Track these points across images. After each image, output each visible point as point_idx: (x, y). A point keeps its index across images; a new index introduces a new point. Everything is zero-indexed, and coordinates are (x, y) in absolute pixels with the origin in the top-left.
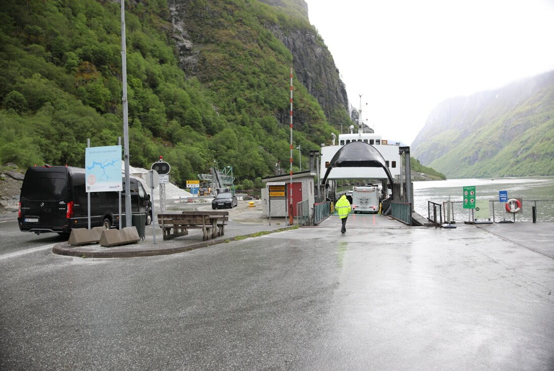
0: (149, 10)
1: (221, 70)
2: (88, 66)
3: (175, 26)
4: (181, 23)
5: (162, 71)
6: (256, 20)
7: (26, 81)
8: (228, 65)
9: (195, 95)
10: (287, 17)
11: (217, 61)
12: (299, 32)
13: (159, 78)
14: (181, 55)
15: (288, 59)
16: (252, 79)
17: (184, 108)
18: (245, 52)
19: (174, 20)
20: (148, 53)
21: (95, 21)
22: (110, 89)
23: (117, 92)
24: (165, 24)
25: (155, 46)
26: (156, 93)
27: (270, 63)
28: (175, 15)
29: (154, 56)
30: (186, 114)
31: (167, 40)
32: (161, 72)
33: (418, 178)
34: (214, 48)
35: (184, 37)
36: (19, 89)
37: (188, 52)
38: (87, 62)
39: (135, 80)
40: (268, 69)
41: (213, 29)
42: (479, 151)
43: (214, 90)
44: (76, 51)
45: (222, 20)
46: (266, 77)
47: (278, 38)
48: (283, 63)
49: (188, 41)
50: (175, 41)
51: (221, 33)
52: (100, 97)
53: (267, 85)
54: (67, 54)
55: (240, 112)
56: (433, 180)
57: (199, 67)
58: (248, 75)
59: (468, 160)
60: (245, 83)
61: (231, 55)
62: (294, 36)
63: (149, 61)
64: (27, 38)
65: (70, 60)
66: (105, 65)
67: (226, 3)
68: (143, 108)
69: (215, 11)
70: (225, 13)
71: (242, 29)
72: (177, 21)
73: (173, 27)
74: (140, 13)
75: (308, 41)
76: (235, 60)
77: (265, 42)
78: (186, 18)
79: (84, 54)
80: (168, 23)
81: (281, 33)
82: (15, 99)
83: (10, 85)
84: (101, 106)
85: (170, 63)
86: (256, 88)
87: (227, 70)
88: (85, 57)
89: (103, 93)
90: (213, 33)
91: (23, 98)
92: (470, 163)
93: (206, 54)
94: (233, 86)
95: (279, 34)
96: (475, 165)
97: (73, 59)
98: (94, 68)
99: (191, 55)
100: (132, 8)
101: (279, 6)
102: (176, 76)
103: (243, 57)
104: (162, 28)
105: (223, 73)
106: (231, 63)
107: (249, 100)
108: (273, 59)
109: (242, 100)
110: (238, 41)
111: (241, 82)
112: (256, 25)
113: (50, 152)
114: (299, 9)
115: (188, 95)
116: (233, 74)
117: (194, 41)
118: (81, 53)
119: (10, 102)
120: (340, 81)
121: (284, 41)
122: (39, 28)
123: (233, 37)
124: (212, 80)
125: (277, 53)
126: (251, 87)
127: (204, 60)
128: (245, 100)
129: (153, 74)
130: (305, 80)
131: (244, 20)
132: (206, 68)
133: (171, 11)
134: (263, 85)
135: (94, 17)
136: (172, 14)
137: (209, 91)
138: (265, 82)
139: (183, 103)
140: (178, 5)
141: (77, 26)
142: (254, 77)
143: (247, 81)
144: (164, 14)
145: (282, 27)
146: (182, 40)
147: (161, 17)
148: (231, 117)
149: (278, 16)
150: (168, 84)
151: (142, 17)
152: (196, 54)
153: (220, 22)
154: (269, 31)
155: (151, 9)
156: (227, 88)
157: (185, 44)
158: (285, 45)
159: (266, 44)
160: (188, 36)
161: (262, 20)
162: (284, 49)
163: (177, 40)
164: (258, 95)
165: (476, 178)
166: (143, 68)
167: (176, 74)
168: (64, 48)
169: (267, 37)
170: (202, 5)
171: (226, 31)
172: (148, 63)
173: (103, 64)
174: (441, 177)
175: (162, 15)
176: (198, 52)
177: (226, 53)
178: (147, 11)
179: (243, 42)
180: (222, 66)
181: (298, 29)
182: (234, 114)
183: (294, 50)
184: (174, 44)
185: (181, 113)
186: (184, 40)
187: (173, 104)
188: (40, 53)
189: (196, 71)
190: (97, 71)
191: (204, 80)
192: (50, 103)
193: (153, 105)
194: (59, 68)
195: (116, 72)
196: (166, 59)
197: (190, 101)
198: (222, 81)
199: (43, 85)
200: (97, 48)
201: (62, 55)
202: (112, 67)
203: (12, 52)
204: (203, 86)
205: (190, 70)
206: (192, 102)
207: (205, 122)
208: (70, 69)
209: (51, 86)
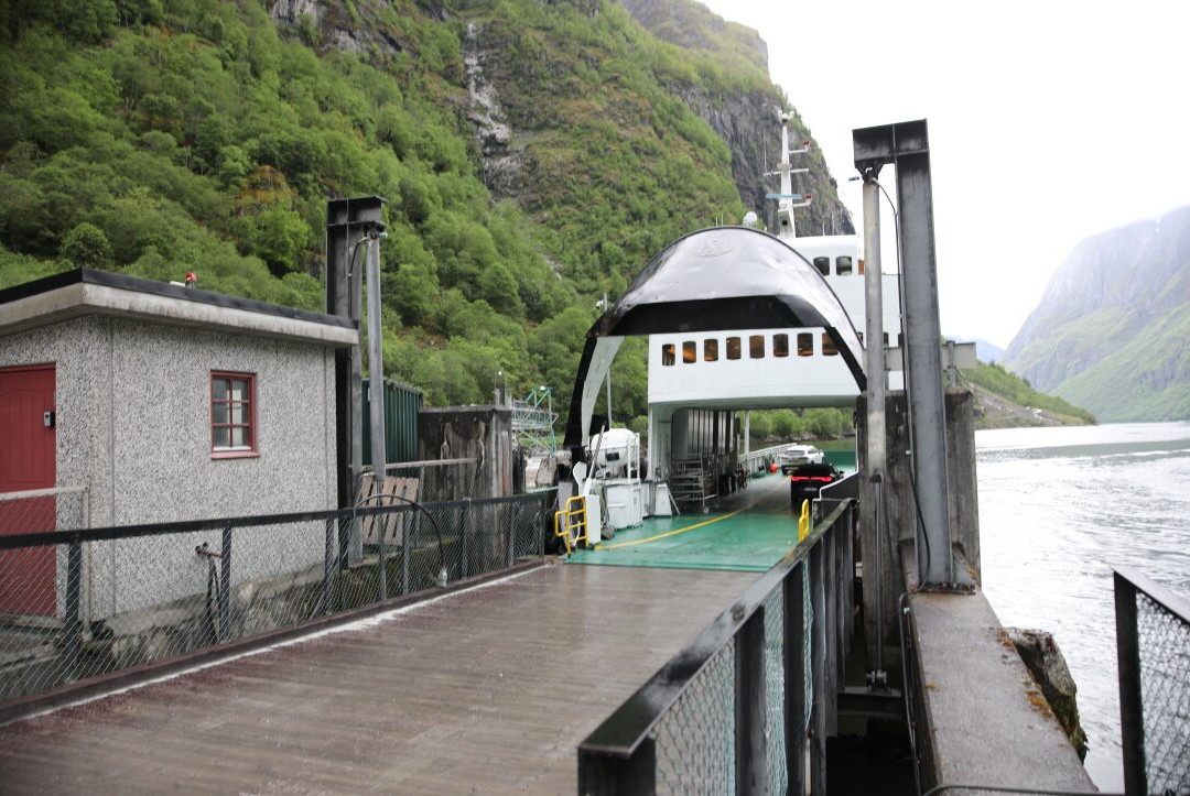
0: (421, 66)
1: (570, 184)
2: (268, 175)
3: (475, 96)
4: (489, 89)
5: (438, 187)
6: (649, 77)
7: (117, 203)
8: (586, 172)
9: (507, 236)
10: (719, 71)
11: (561, 164)
12: (745, 100)
13: (430, 202)
14: (485, 155)
15: (721, 158)
16: (638, 201)
17: (481, 264)
18: (623, 144)
19: (473, 83)
20: (410, 150)
21: (297, 86)
22: (309, 222)
24: (455, 94)
25: (426, 135)
26: (422, 232)
27: (681, 168)
28: (476, 73)
29: (423, 156)
30: (485, 277)
31: (456, 124)
32: (436, 189)
33: (1028, 421)
34: (556, 139)
35: (494, 118)
36: (99, 222)
37: (501, 149)
38: (268, 167)
40: (674, 180)
41: (554, 99)
42: (1178, 357)
43: (552, 227)
44: (246, 144)
45: (575, 79)
46: (670, 197)
47: (698, 114)
48: (708, 167)
49: (502, 126)
50: (474, 127)
51: (571, 107)
52: (284, 238)
53: (671, 215)
54: (224, 150)
55: (607, 272)
56: (1064, 424)
57: (523, 179)
58: (628, 193)
59: (1150, 379)
60: (622, 211)
61: (591, 152)
62: (736, 109)
63: (408, 166)
64: (144, 121)
65: (229, 163)
66: (306, 172)
67: (585, 44)
68: (387, 264)
69: (559, 63)
70: (581, 66)
71: (617, 97)
72: (479, 85)
73: (469, 98)
74: (401, 71)
75: (767, 118)
76: (601, 161)
77: (669, 123)
78: (499, 78)
79: (262, 150)
80: (460, 90)
81: (704, 104)
82: (85, 240)
83: (81, 211)
84: (285, 259)
85: (457, 171)
86: (645, 221)
87: (582, 183)
88: (262, 157)
89: (294, 229)
90: (556, 107)
91: (103, 238)
92: (1155, 386)
93: (539, 151)
94: (593, 216)
95: (700, 105)
96: (1168, 390)
97: (235, 160)
98: (281, 178)
99: (506, 154)
100: (386, 63)
101: (704, 50)
102: (469, 197)
103: (620, 155)
104: (447, 100)
105: (574, 191)
106: (591, 169)
107: (629, 247)
108: (684, 157)
109: (614, 246)
110: (609, 123)
111: (614, 208)
112: (648, 88)
114: (746, 55)
115: (490, 236)
116: (596, 191)
117: (514, 126)
118: (256, 147)
119: (74, 246)
120: (838, 206)
121: (712, 121)
122: (172, 100)
123: (598, 115)
124: (549, 206)
125: (696, 145)
126: (635, 220)
127: (534, 164)
128: (621, 246)
129: (418, 192)
130: (759, 203)
131: (624, 78)
132: (537, 181)
133: (467, 67)
134: (662, 213)
135: (297, 78)
136: (471, 71)
137: (542, 230)
138: (666, 208)
139: (476, 253)
140: (483, 53)
141: (259, 96)
142: (641, 198)
143: (627, 206)
144: (453, 72)
145: (706, 90)
146: (490, 125)
147: (446, 77)
148: (587, 283)
149: (699, 67)
150: (448, 212)
151: (407, 80)
152: (517, 151)
153: (569, 84)
154: (678, 99)
155: (425, 62)
156: (581, 221)
157: (494, 131)
158: (715, 128)
159: (671, 127)
160: (501, 115)
161: (663, 78)
162: (713, 137)
163: (478, 124)
164: (650, 237)
165: (1171, 420)
166: (395, 181)
167: (471, 193)
168: (221, 139)
169: (672, 113)
170: (532, 51)
171: (583, 103)
172: (407, 171)
173: (302, 171)
174: (1084, 418)
175: (450, 74)
176: (521, 148)
177: (582, 147)
178: (416, 68)
179: (620, 125)
180: (573, 176)
181: (743, 94)
182: (594, 278)
183: (735, 139)
184: (472, 133)
185: (473, 275)
186: (494, 124)
187: (456, 255)
188: (166, 149)
189: (516, 187)
190: (292, 185)
191: (533, 205)
192: (154, 248)
193: (409, 257)
194: (203, 178)
195: (332, 188)
196: (449, 162)
197: (494, 250)
198: (571, 208)
199: (153, 212)
200: (291, 138)
201: (214, 152)
202: (322, 177)
203: (102, 146)
204: (530, 218)
205: (504, 186)
206: (500, 251)
207: (524, 293)
208: (227, 182)
209: (168, 214)
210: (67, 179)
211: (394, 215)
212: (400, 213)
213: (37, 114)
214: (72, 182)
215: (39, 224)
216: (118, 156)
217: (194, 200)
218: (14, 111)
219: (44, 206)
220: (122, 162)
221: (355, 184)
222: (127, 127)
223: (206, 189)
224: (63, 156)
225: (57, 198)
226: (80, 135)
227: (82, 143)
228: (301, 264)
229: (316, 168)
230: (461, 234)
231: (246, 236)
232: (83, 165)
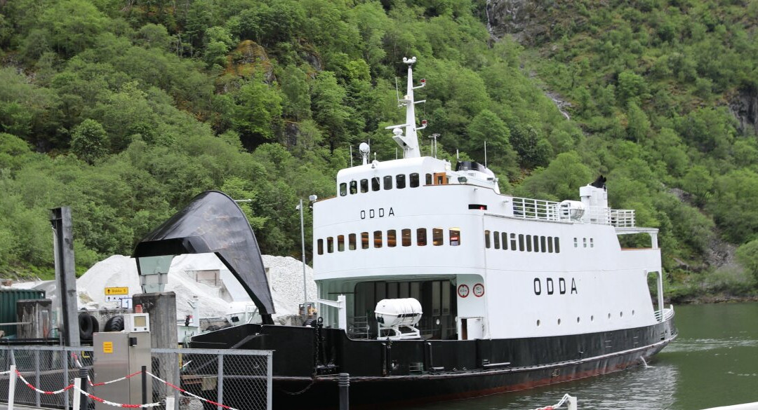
2: (249, 50)
5: (428, 34)
7: (114, 97)
9: (503, 78)
16: (667, 18)
17: (470, 112)
22: (286, 91)
23: (301, 96)
30: (473, 127)
32: (424, 37)
36: (99, 116)
38: (248, 42)
39: (353, 62)
43: (562, 60)
44: (229, 22)
52: (259, 110)
53: (711, 29)
54: (209, 31)
55: (624, 105)
58: (655, 10)
60: (646, 33)
63: (394, 17)
64: (142, 14)
65: (214, 44)
66: (286, 41)
68: (368, 123)
79: (243, 26)
82: (87, 134)
83: (86, 108)
84: (261, 129)
86: (676, 41)
88: (244, 33)
89: (269, 101)
91: (102, 130)
94: (609, 43)
97: (219, 40)
98: (261, 50)
105: (588, 16)
107: (653, 74)
109: (635, 76)
111: (636, 30)
113: (113, 230)
115: (482, 80)
116: (615, 13)
118: (238, 24)
119: (79, 140)
124: (559, 36)
126: (664, 40)
128: (643, 74)
129: (404, 42)
132: (545, 10)
134: (698, 28)
137: (548, 65)
138: (705, 22)
139: (465, 100)
142: (672, 14)
143: (653, 25)
148: (599, 121)
156: (596, 50)
164: (680, 59)
166: (378, 36)
168: (208, 21)
172: (394, 21)
173: (282, 40)
182: (607, 114)
185: (461, 125)
187: (443, 106)
188: (160, 38)
189: (521, 20)
190: (271, 55)
191: (542, 38)
192: (139, 135)
193: (391, 113)
194: (188, 62)
195: (311, 52)
196: (442, 4)
197: (485, 95)
198: (584, 37)
199: (143, 102)
200: (271, 9)
201: (201, 33)
202: (302, 43)
203: (106, 46)
204: (536, 53)
205: (508, 21)
206: (493, 96)
207: (516, 140)
208: (211, 63)
209: (154, 102)
210: (77, 81)
211: (379, 70)
212: (384, 68)
213: (58, 25)
214: (80, 83)
215: (55, 123)
216: (118, 53)
217: (180, 84)
218: (42, 26)
219: (60, 107)
220: (121, 58)
221: (336, 44)
222: (127, 24)
223: (192, 72)
224: (76, 61)
225: (69, 99)
226: (90, 39)
227: (91, 45)
228: (277, 133)
229: (296, 35)
230: (450, 82)
231: (224, 112)
232: (91, 66)
